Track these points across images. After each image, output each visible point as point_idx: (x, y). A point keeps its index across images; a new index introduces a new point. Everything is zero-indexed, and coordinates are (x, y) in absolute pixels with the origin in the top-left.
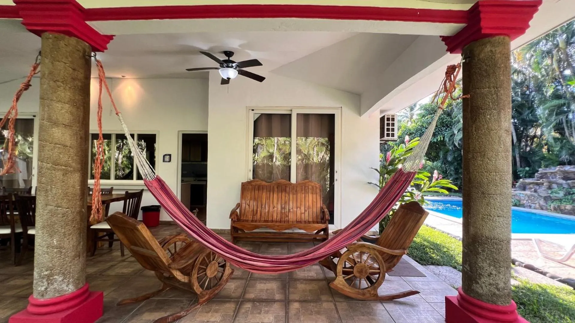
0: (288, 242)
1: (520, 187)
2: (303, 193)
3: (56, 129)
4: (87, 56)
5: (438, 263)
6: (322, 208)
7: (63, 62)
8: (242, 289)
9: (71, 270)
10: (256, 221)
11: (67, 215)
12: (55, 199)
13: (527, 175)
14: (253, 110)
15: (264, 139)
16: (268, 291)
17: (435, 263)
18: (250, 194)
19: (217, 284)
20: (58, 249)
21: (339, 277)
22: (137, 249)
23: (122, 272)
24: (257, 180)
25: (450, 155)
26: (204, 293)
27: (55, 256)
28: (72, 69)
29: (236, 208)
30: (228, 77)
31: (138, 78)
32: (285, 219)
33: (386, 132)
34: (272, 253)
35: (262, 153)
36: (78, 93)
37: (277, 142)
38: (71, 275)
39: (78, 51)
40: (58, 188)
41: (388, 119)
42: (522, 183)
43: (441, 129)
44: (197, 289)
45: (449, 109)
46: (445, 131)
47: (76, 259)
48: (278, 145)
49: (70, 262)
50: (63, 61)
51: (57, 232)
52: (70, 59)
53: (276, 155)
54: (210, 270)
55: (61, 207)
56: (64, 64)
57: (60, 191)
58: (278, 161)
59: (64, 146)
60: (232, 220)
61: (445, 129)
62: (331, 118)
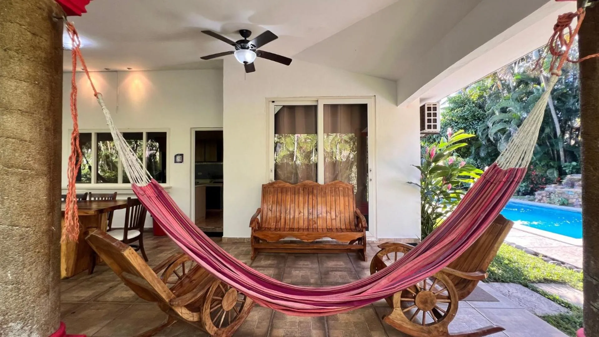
0: (317, 253)
1: (567, 184)
2: (333, 196)
3: (8, 116)
4: (55, 17)
5: (503, 279)
6: (355, 213)
7: (18, 23)
8: (268, 321)
9: (35, 313)
10: (280, 230)
11: (28, 236)
12: (9, 215)
13: (574, 171)
14: (273, 102)
15: (283, 137)
16: (302, 325)
17: (499, 279)
18: (272, 198)
19: (236, 317)
20: (14, 285)
21: (396, 310)
22: (130, 278)
23: (121, 297)
24: (280, 181)
25: (484, 150)
26: (220, 332)
27: (9, 295)
28: (32, 33)
29: (257, 214)
30: (244, 61)
31: (145, 71)
32: (314, 226)
33: (427, 124)
34: (301, 268)
35: (283, 152)
36: (41, 67)
37: (297, 140)
38: (36, 319)
39: (40, 9)
40: (13, 199)
41: (429, 109)
42: (570, 179)
43: (473, 123)
44: (210, 328)
45: (480, 101)
46: (477, 124)
47: (42, 296)
48: (298, 144)
49: (33, 302)
50: (18, 21)
51: (12, 261)
52: (28, 20)
53: (297, 153)
54: (227, 301)
55: (18, 226)
56: (18, 25)
57: (16, 203)
58: (299, 161)
59: (21, 140)
60: (252, 228)
61: (476, 122)
62: (363, 108)
